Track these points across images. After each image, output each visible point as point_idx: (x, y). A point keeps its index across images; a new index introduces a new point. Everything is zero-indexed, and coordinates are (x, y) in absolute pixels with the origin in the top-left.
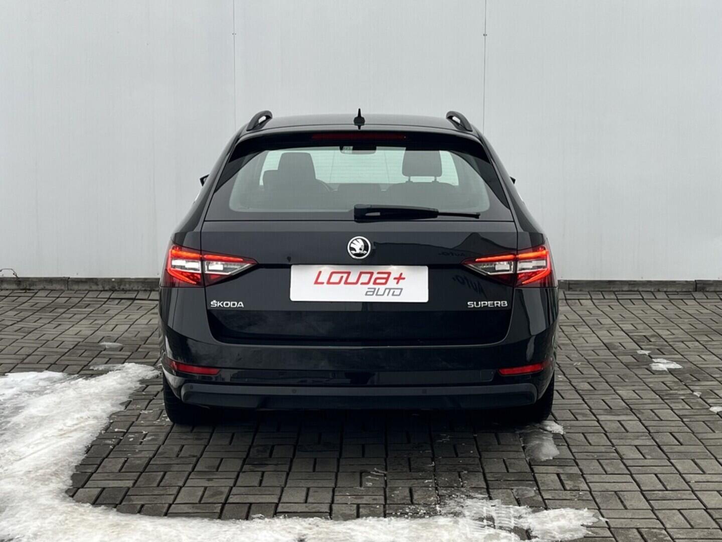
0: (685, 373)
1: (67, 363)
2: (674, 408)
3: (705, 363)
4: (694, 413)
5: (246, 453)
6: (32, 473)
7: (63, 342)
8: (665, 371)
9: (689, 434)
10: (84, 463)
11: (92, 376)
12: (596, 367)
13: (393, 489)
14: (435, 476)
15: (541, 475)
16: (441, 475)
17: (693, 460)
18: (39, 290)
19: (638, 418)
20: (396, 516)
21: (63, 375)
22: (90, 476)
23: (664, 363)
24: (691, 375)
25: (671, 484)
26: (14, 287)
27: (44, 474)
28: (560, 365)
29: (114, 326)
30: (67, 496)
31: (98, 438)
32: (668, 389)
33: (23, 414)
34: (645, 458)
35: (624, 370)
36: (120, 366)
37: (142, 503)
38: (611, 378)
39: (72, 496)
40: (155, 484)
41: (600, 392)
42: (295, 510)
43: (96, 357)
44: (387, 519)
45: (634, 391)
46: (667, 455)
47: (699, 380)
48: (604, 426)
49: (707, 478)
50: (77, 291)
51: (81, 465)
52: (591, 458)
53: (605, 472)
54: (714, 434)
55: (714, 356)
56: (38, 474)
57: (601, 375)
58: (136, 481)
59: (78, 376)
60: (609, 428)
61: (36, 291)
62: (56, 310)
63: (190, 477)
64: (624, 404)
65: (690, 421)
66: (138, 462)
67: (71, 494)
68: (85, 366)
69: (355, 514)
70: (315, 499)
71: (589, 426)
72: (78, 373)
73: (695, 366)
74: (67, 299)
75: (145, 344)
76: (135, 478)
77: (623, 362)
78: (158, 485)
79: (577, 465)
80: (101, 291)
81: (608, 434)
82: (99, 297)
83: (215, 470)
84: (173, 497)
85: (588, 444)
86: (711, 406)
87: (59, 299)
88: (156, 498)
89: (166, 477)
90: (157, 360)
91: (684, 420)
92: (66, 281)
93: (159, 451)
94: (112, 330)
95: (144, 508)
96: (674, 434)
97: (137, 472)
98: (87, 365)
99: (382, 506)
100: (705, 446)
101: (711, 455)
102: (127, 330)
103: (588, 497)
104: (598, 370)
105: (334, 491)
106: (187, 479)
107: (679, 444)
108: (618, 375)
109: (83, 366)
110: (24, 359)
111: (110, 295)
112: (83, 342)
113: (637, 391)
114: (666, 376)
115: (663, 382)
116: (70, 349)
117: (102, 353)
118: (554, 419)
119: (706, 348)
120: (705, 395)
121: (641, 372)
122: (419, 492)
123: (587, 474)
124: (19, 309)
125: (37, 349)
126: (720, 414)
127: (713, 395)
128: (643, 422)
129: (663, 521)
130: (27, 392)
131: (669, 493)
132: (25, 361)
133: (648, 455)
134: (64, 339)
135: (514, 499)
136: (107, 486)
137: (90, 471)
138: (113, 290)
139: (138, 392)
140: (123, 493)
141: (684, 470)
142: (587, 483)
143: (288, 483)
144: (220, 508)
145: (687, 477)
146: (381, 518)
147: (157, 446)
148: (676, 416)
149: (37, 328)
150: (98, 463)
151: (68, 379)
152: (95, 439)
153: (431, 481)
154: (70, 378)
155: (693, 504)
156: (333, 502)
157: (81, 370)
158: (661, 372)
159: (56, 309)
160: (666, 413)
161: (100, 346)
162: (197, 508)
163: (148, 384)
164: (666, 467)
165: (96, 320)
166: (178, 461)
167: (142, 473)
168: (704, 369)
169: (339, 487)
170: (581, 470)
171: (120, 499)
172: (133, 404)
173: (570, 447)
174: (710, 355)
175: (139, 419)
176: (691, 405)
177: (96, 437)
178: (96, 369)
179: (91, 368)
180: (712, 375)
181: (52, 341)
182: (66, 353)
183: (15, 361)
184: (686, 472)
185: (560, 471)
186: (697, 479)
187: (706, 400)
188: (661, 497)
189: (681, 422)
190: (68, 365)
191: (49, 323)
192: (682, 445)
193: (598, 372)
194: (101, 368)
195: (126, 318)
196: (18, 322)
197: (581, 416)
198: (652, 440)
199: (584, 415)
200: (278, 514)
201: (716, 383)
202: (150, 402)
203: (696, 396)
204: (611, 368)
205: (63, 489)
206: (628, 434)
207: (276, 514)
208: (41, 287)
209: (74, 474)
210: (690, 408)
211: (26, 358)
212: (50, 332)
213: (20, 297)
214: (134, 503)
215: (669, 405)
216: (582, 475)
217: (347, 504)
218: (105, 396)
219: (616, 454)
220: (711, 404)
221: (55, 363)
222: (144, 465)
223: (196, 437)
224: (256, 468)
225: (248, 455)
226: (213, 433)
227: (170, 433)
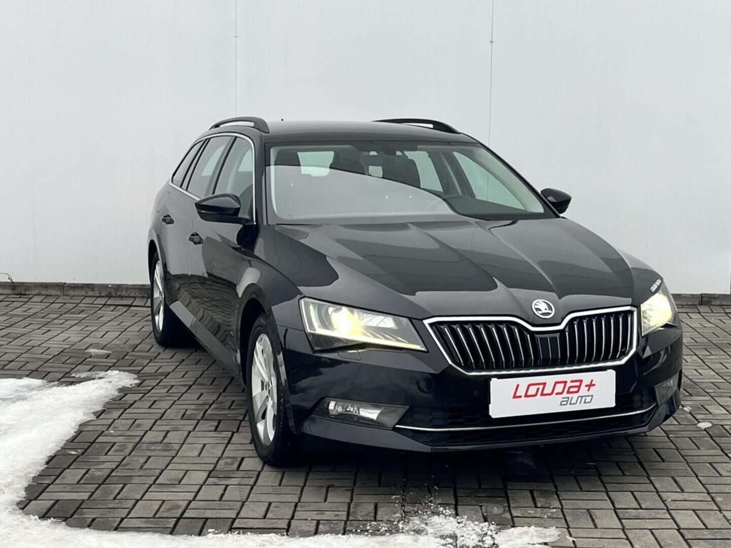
1: (49, 370)
5: (213, 465)
7: (49, 348)
10: (43, 474)
11: (72, 383)
13: (357, 505)
14: (404, 492)
15: (514, 491)
16: (411, 491)
17: (673, 478)
18: (35, 295)
20: (356, 533)
21: (43, 382)
22: (46, 488)
25: (646, 502)
26: (9, 291)
29: (104, 333)
30: (17, 508)
31: (63, 448)
36: (102, 374)
37: (94, 516)
39: (23, 509)
40: (112, 497)
42: (251, 526)
43: (80, 364)
44: (345, 537)
50: (73, 296)
51: (39, 475)
52: (568, 474)
53: (581, 489)
55: (711, 370)
58: (93, 493)
59: (58, 384)
61: (31, 296)
62: (48, 316)
63: (150, 490)
66: (98, 473)
67: (22, 507)
68: (67, 373)
69: (314, 531)
70: (274, 515)
72: (58, 381)
73: (690, 381)
74: (61, 304)
75: (133, 351)
76: (93, 490)
78: (115, 498)
79: (553, 481)
80: (98, 297)
82: (94, 303)
83: (177, 483)
84: (127, 511)
87: (54, 304)
88: (109, 512)
89: (124, 490)
90: (141, 368)
92: (61, 287)
93: (123, 463)
94: (102, 337)
95: (95, 522)
97: (96, 484)
98: (69, 372)
99: (343, 522)
102: (117, 337)
103: (559, 515)
105: (296, 506)
106: (147, 491)
109: (65, 373)
110: (5, 366)
111: (107, 302)
112: (69, 348)
116: (55, 356)
117: (87, 360)
119: (704, 363)
122: (383, 509)
124: (10, 314)
125: (20, 355)
129: (632, 541)
131: (643, 512)
132: (6, 368)
134: (50, 346)
135: (482, 517)
136: (61, 498)
137: (47, 482)
138: (109, 296)
139: (114, 400)
140: (77, 506)
142: (559, 500)
143: (250, 497)
144: (174, 522)
146: (340, 535)
147: (123, 457)
149: (25, 334)
150: (57, 474)
151: (47, 386)
152: (59, 449)
153: (399, 496)
154: (49, 385)
155: (666, 524)
156: (292, 518)
157: (62, 377)
159: (48, 314)
161: (86, 353)
162: (151, 523)
163: (126, 392)
165: (87, 326)
166: (140, 473)
167: (100, 485)
169: (302, 502)
170: (556, 487)
171: (72, 512)
172: (106, 413)
174: (707, 369)
175: (110, 429)
177: (61, 447)
178: (77, 376)
179: (73, 375)
181: (38, 348)
182: (50, 359)
188: (633, 516)
190: (49, 372)
191: (39, 329)
194: (83, 375)
195: (118, 325)
196: (7, 327)
200: (233, 530)
202: (124, 411)
205: (14, 502)
207: (231, 529)
208: (36, 292)
209: (29, 485)
211: (8, 364)
212: (38, 337)
213: (14, 302)
214: (86, 516)
216: (556, 492)
217: (307, 520)
218: (80, 404)
221: (36, 370)
222: (105, 476)
223: (165, 448)
224: (220, 481)
225: (215, 467)
226: (183, 444)
227: (138, 443)
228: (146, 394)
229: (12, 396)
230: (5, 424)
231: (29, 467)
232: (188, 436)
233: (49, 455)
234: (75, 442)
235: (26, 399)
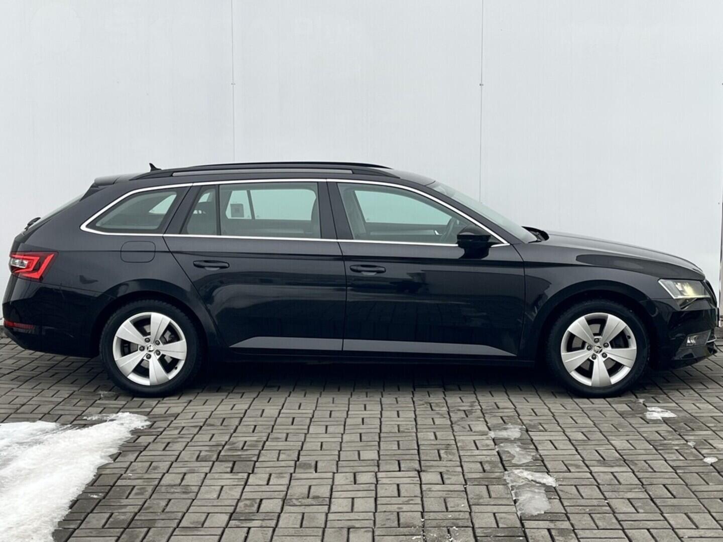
0: (679, 422)
1: (61, 412)
2: (667, 459)
3: (699, 411)
4: (688, 464)
5: (233, 508)
6: (14, 529)
8: (659, 420)
9: (682, 486)
10: (67, 519)
11: (85, 426)
12: (590, 416)
14: (423, 532)
15: (532, 530)
16: (430, 531)
17: (686, 514)
19: (631, 469)
21: (56, 425)
22: (72, 533)
23: (658, 412)
24: (685, 424)
25: (663, 540)
27: (26, 531)
28: (555, 414)
31: (84, 492)
32: (662, 439)
33: (11, 466)
34: (638, 512)
35: (619, 419)
36: (113, 416)
38: (605, 427)
41: (593, 443)
43: (91, 406)
45: (627, 441)
46: (660, 509)
47: (693, 430)
48: (596, 477)
49: (700, 533)
51: (64, 520)
52: (583, 512)
53: (597, 527)
54: (707, 486)
55: (709, 404)
56: (19, 531)
57: (595, 425)
58: (120, 538)
59: (71, 427)
60: (602, 480)
62: (54, 359)
63: (175, 533)
64: (618, 455)
65: (684, 473)
66: (122, 517)
68: (79, 416)
71: (582, 478)
72: (71, 424)
73: (689, 415)
76: (119, 535)
77: (618, 410)
79: (569, 519)
81: (601, 486)
83: (199, 526)
85: (581, 498)
86: (705, 457)
89: (150, 534)
90: (150, 409)
91: (678, 471)
93: (145, 506)
94: (108, 379)
96: (666, 486)
97: (121, 528)
98: (81, 415)
100: (698, 499)
101: (704, 509)
104: (593, 419)
106: (171, 535)
107: (673, 497)
108: (612, 424)
109: (76, 416)
110: (18, 409)
112: (79, 392)
113: (631, 441)
114: (660, 425)
115: (657, 432)
116: (66, 398)
117: (97, 402)
118: (546, 470)
119: (701, 396)
120: (699, 445)
121: (636, 421)
123: (579, 529)
124: (17, 357)
125: (32, 398)
126: (714, 465)
127: (707, 445)
128: (637, 473)
130: (17, 443)
132: (18, 411)
133: (641, 509)
134: (59, 388)
137: (73, 526)
139: (128, 443)
141: (677, 524)
142: (578, 539)
145: (680, 532)
147: (144, 500)
148: (669, 467)
149: (34, 377)
150: (82, 518)
151: (60, 429)
152: (81, 493)
153: (420, 537)
154: (62, 428)
157: (75, 420)
158: (656, 422)
159: (54, 357)
160: (660, 465)
161: (95, 395)
163: (139, 434)
164: (659, 522)
165: (93, 368)
166: (163, 516)
167: (125, 529)
168: (698, 418)
170: (572, 525)
172: (122, 456)
173: (562, 500)
174: (705, 403)
175: (128, 472)
176: (685, 455)
177: (83, 491)
178: (89, 418)
179: (85, 418)
180: (707, 425)
181: (48, 391)
182: (61, 402)
183: (10, 411)
184: (679, 527)
185: (551, 525)
186: (690, 534)
187: (700, 450)
189: (675, 474)
190: (61, 415)
191: (47, 371)
192: (675, 498)
193: (593, 421)
194: (95, 418)
196: (15, 370)
197: (574, 467)
198: (645, 493)
199: (577, 466)
201: (710, 432)
202: (140, 454)
203: (690, 446)
204: (605, 417)
206: (621, 486)
209: (55, 530)
210: (683, 459)
211: (20, 408)
212: (47, 380)
215: (663, 457)
216: (573, 530)
218: (96, 447)
219: (608, 508)
220: (705, 455)
221: (49, 413)
222: (129, 520)
223: (184, 490)
224: (242, 523)
225: (235, 509)
226: (201, 486)
227: (157, 486)
228: (158, 436)
229: (29, 440)
230: (25, 469)
231: (54, 512)
232: (205, 478)
233: (71, 500)
234: (95, 486)
235: (42, 443)
